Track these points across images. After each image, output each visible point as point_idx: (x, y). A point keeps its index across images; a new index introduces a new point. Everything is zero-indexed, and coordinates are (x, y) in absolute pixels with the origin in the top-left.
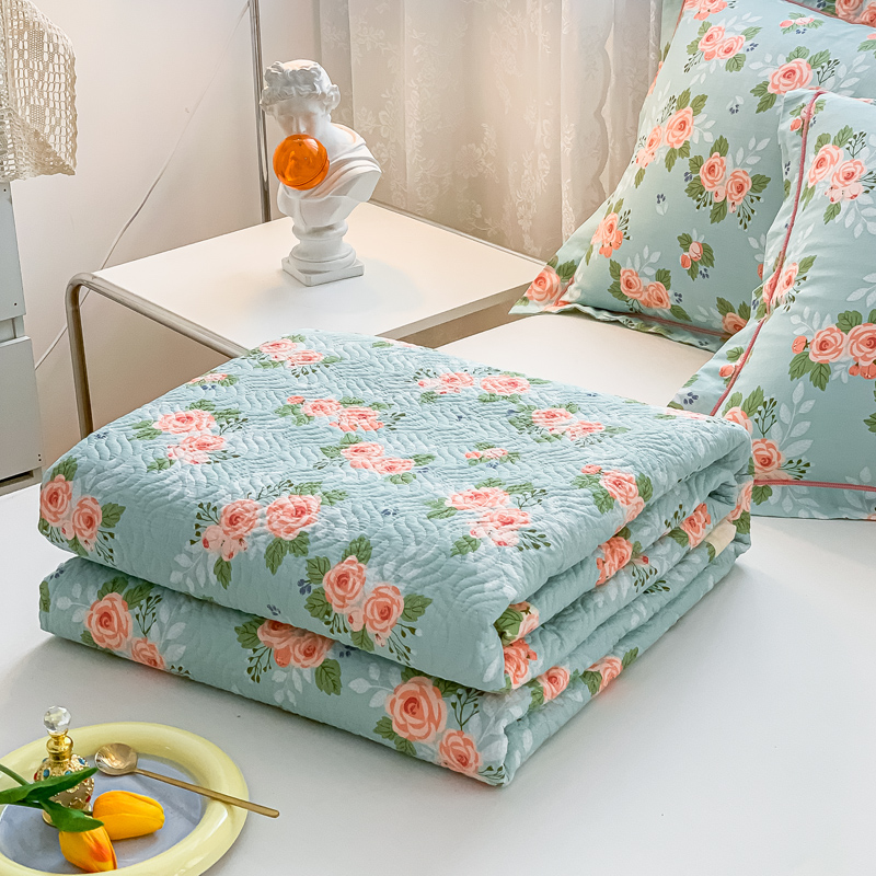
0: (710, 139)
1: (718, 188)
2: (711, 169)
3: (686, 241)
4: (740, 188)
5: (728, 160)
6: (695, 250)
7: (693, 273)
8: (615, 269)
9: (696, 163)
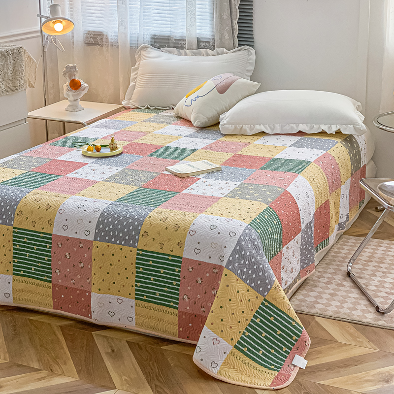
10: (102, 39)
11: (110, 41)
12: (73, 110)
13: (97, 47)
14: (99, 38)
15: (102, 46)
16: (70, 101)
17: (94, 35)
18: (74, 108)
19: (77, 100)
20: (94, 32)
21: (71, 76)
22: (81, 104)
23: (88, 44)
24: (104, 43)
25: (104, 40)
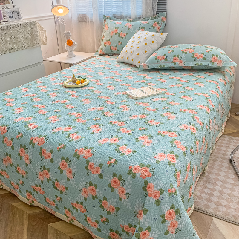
0: (120, 31)
1: (122, 36)
2: (121, 34)
3: (119, 42)
4: (125, 35)
5: (123, 33)
6: (120, 43)
7: (120, 45)
8: (110, 47)
9: (119, 34)
10: (86, 18)
11: (90, 19)
12: (70, 57)
13: (84, 23)
14: (84, 18)
15: (86, 22)
16: (68, 52)
17: (82, 16)
18: (71, 56)
19: (72, 51)
20: (82, 14)
21: (67, 38)
22: (75, 53)
23: (79, 21)
24: (87, 20)
25: (87, 19)
